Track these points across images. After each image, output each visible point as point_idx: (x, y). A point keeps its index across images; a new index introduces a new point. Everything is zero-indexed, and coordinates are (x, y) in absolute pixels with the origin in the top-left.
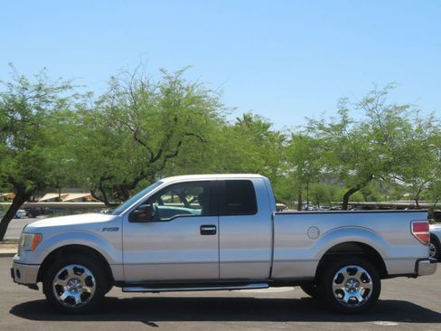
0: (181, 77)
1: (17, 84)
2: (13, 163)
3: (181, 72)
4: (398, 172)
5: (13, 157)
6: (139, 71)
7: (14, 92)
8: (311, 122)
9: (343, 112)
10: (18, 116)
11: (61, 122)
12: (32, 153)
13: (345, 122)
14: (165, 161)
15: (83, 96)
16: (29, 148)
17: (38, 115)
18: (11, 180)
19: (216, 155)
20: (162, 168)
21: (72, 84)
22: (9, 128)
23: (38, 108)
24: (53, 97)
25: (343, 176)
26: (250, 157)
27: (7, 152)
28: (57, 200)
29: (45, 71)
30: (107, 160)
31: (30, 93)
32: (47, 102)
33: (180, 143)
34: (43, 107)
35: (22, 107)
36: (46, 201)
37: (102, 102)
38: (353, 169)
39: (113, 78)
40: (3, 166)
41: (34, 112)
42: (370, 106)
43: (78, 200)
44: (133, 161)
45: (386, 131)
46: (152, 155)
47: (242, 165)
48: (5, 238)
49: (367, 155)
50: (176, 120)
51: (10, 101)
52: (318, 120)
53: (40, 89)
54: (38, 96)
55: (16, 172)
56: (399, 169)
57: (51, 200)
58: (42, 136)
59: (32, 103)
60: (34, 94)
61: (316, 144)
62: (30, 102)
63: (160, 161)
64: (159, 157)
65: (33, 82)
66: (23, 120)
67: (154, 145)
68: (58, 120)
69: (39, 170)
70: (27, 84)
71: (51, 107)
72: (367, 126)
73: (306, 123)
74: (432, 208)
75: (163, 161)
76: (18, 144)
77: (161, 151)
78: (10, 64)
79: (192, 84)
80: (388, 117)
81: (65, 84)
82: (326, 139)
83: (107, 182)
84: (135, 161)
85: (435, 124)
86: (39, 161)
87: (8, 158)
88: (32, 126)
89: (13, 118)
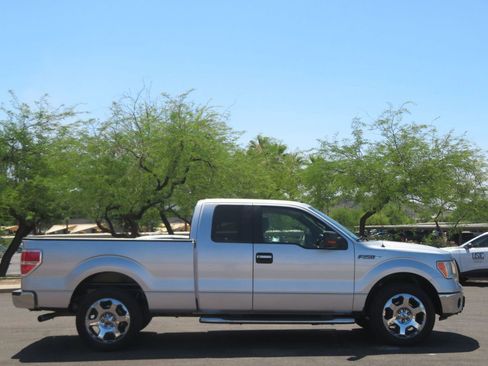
0: (185, 101)
1: (18, 112)
2: (15, 194)
3: (184, 96)
4: (416, 193)
5: (14, 188)
6: (143, 94)
7: (15, 121)
8: (324, 143)
9: (357, 133)
10: (19, 145)
11: (64, 151)
12: (35, 183)
13: (360, 143)
14: (173, 188)
15: (85, 123)
16: (30, 177)
17: (40, 144)
18: (12, 212)
19: (225, 181)
20: (170, 195)
21: (75, 111)
22: (10, 158)
23: (39, 136)
24: (55, 125)
25: (359, 199)
26: (260, 181)
27: (7, 184)
28: (65, 231)
29: (46, 98)
30: (111, 189)
31: (31, 121)
32: (49, 130)
33: (188, 170)
34: (45, 135)
35: (22, 136)
36: (53, 233)
37: (104, 129)
38: (369, 191)
39: (115, 103)
40: (3, 197)
41: (36, 140)
42: (386, 126)
43: (87, 231)
44: (139, 189)
45: (402, 151)
46: (159, 182)
47: (252, 190)
48: (7, 273)
49: (382, 177)
50: (182, 145)
51: (10, 130)
52: (331, 141)
53: (41, 116)
54: (39, 124)
55: (18, 203)
56: (415, 190)
57: (59, 232)
58: (44, 166)
59: (33, 131)
60: (35, 121)
61: (329, 167)
62: (30, 130)
63: (167, 189)
64: (165, 184)
65: (34, 109)
66: (25, 150)
67: (160, 172)
68: (60, 149)
69: (42, 202)
70: (28, 112)
71: (53, 135)
72: (382, 146)
73: (318, 146)
74: (453, 230)
75: (170, 188)
76: (20, 175)
77: (168, 178)
78: (10, 91)
79: (201, 107)
80: (405, 137)
81: (68, 111)
82: (340, 161)
83: (114, 212)
84: (141, 189)
85: (453, 143)
86: (41, 191)
87: (9, 189)
88: (34, 156)
89: (13, 147)
